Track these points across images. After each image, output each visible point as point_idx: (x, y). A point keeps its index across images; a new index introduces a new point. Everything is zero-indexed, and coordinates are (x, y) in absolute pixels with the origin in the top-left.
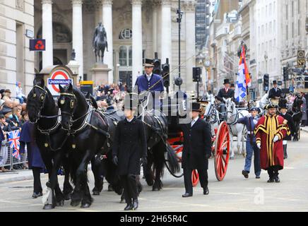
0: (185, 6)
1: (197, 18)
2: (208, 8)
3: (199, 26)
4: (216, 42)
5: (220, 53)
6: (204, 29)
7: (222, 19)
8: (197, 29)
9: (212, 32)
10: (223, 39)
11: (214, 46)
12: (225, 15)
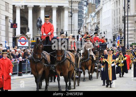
0: (74, 10)
1: (79, 16)
2: (83, 11)
3: (79, 18)
4: (86, 25)
5: (88, 30)
6: (81, 20)
7: (89, 16)
8: (79, 20)
9: (85, 21)
10: (89, 24)
11: (85, 27)
12: (90, 14)
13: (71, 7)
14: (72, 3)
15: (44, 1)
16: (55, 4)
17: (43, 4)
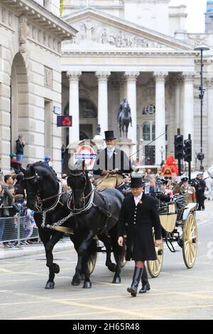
0: (207, 82)
13: (201, 74)
14: (202, 66)
15: (134, 61)
16: (161, 68)
17: (132, 68)
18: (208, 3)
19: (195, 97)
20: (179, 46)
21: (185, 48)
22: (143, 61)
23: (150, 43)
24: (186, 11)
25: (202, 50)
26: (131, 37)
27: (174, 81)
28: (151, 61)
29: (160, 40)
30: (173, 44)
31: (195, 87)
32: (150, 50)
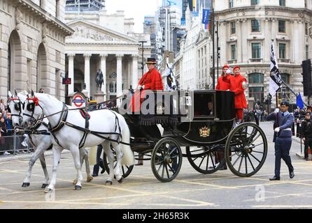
13: (142, 56)
14: (143, 51)
15: (105, 48)
16: (120, 52)
17: (103, 52)
18: (145, 18)
19: (139, 68)
20: (130, 40)
21: (133, 41)
22: (110, 48)
23: (114, 38)
24: (134, 21)
25: (143, 42)
26: (103, 35)
27: (127, 59)
28: (114, 48)
29: (120, 37)
30: (127, 39)
31: (139, 63)
32: (114, 42)
